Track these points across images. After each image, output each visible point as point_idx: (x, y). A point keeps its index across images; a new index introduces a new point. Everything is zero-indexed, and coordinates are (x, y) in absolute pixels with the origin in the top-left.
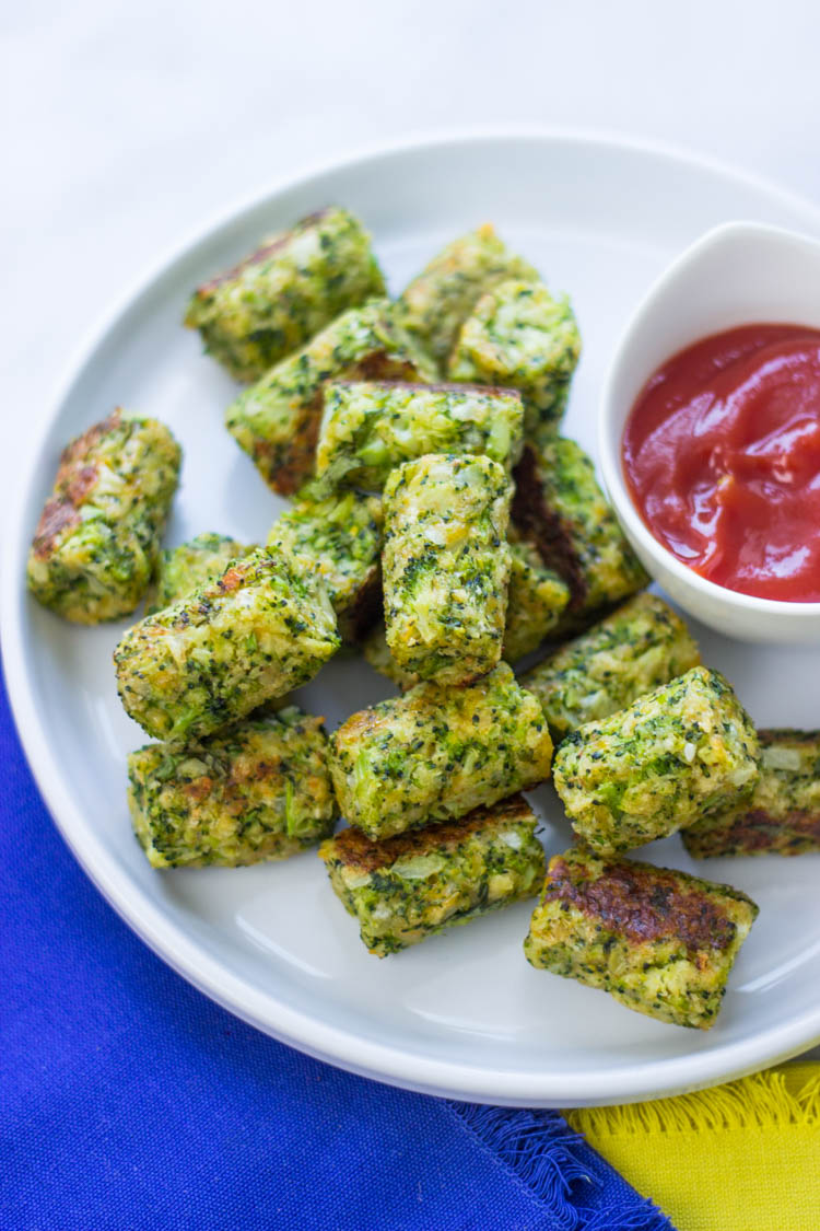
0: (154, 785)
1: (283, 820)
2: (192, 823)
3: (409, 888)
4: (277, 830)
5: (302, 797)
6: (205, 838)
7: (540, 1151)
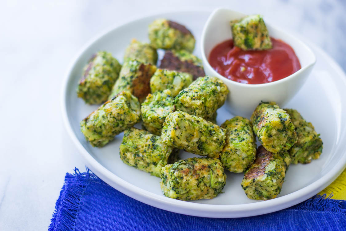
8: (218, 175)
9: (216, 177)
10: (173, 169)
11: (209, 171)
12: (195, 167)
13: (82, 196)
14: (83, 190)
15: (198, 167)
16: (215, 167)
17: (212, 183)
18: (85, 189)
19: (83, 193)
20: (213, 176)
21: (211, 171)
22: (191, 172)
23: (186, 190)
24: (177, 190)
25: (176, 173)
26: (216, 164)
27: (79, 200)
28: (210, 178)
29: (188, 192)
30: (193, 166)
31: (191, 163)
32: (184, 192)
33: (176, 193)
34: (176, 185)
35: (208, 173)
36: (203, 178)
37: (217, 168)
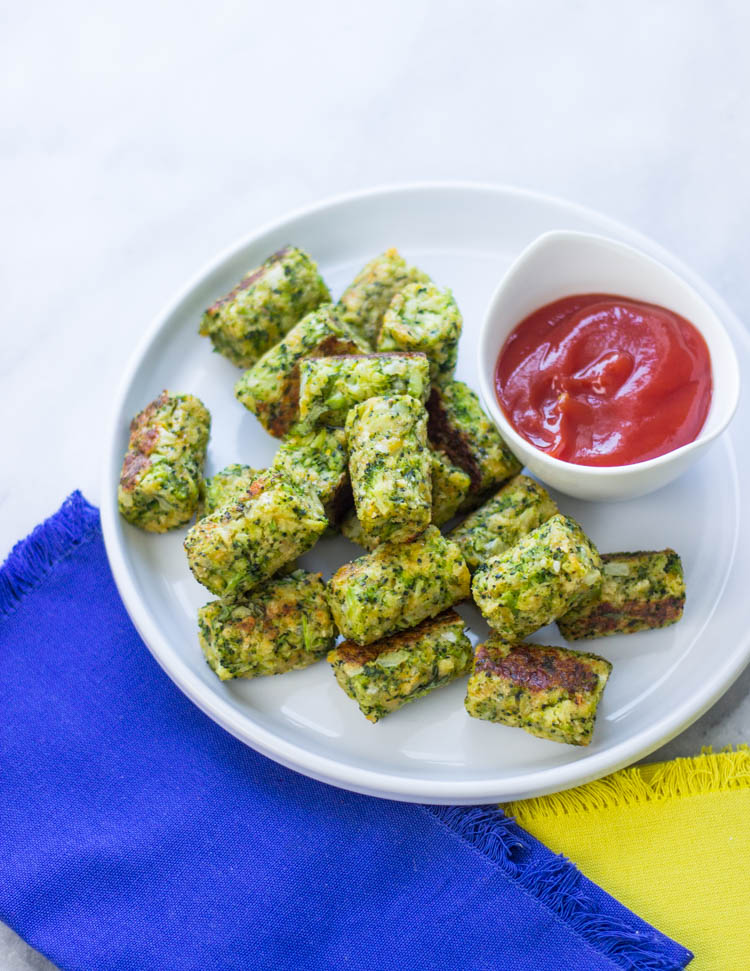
0: (218, 625)
1: (302, 640)
2: (245, 646)
3: (388, 673)
4: (299, 646)
5: (313, 624)
6: (254, 656)
7: (488, 831)
8: (319, 624)
9: (316, 629)
10: (220, 621)
11: (300, 617)
12: (268, 612)
13: (61, 558)
14: (70, 547)
15: (275, 611)
16: (313, 606)
17: (306, 643)
18: (75, 547)
19: (67, 554)
20: (308, 628)
21: (304, 617)
22: (259, 625)
23: (250, 663)
24: (231, 666)
25: (227, 632)
26: (314, 598)
27: (51, 564)
28: (302, 632)
29: (255, 667)
30: (264, 608)
31: (260, 601)
32: (247, 668)
33: (231, 672)
34: (229, 657)
35: (298, 621)
36: (287, 634)
37: (316, 608)
